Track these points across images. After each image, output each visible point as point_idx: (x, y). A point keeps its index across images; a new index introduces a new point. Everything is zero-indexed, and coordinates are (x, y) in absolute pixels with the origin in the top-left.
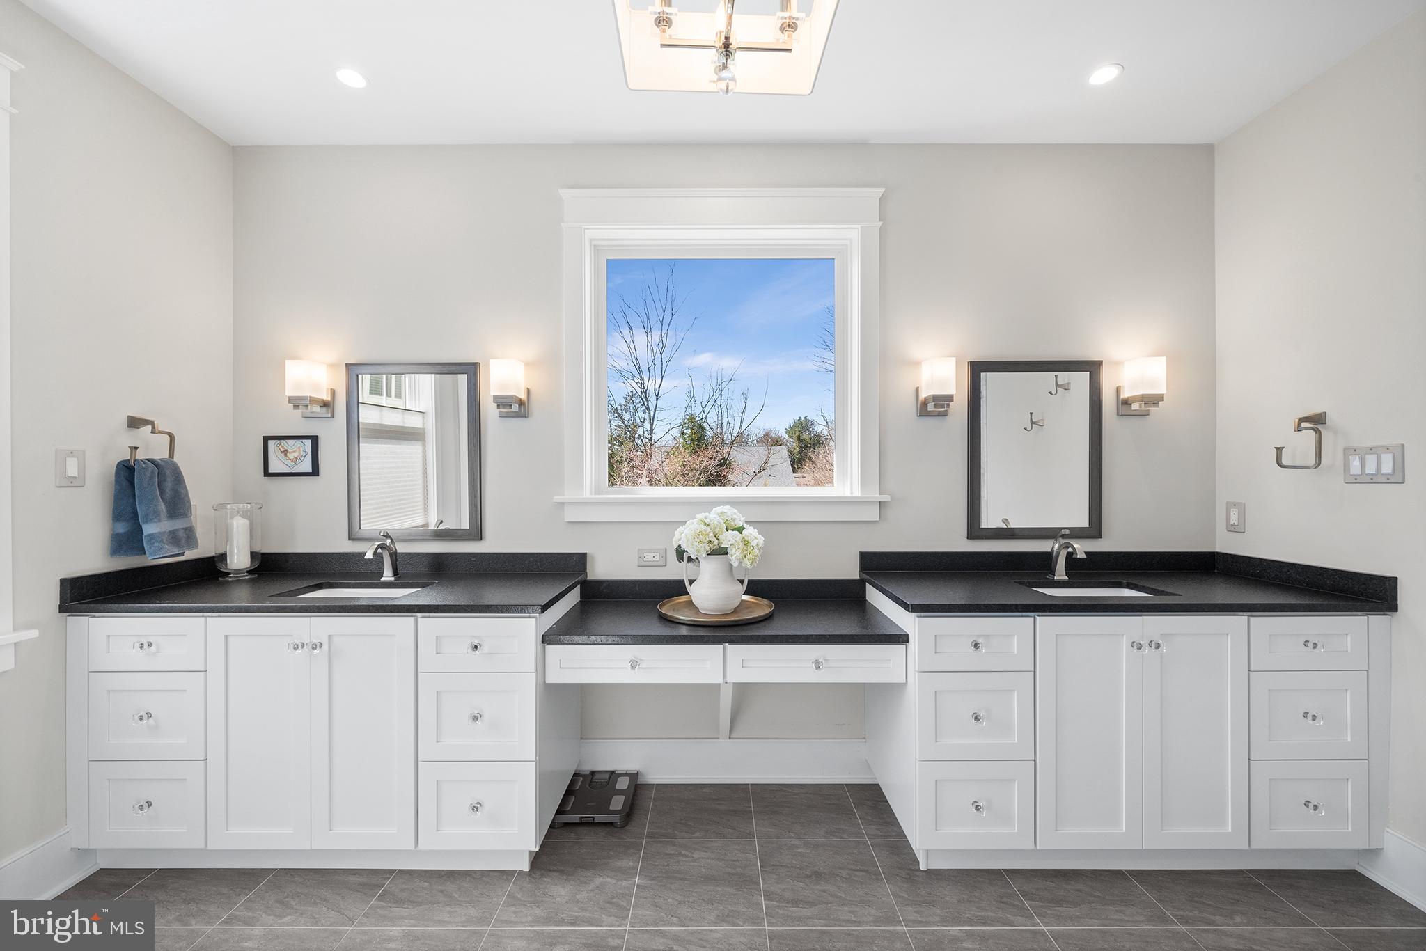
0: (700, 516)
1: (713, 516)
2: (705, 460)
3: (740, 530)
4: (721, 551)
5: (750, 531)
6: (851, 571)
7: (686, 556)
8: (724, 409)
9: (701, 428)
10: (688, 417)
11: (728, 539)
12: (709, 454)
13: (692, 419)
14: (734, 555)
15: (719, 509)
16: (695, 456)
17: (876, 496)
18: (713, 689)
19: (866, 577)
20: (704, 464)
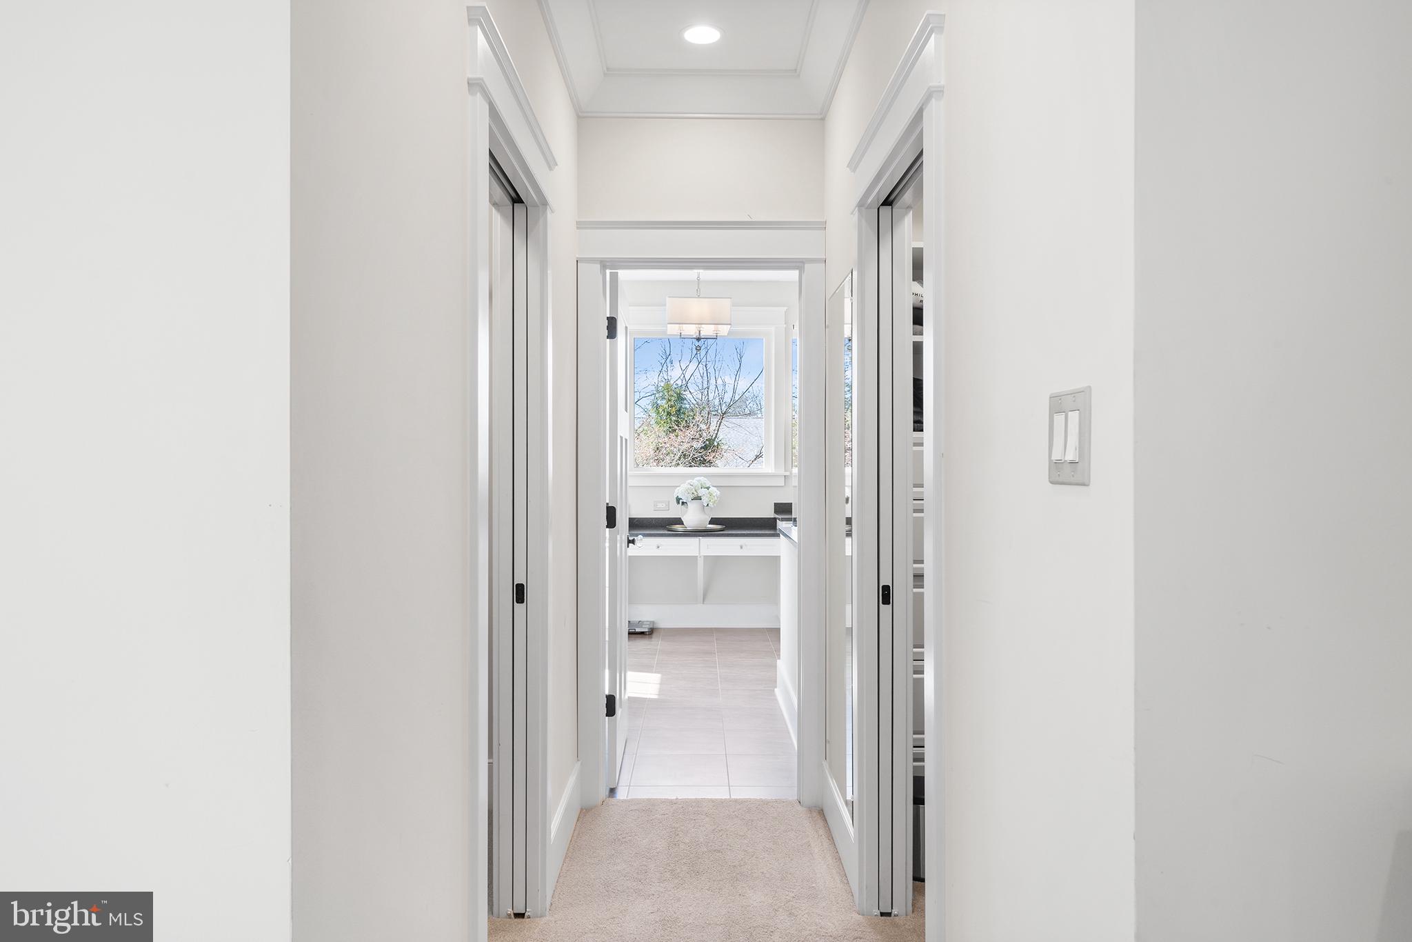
0: (689, 481)
1: (695, 481)
2: (685, 440)
3: (708, 488)
4: (699, 498)
5: (712, 489)
6: (769, 513)
7: (681, 501)
8: (711, 370)
9: (680, 398)
10: (662, 384)
11: (702, 492)
12: (691, 433)
13: (668, 388)
14: (705, 500)
15: (698, 478)
16: (672, 435)
17: (782, 472)
18: (694, 559)
19: (777, 516)
20: (686, 446)
